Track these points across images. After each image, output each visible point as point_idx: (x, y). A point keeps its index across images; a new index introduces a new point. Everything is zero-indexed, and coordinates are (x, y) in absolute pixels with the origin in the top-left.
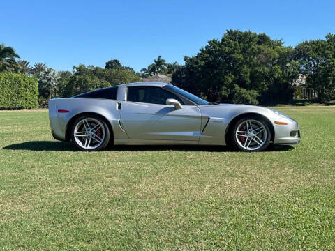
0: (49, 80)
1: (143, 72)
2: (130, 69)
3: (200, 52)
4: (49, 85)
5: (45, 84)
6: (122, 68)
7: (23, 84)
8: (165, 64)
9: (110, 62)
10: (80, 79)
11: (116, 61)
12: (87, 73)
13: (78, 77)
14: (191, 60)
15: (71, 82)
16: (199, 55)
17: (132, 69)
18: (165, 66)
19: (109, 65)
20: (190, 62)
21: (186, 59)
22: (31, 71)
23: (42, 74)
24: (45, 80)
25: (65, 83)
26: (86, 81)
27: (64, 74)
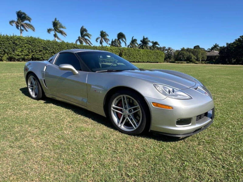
0: (172, 53)
1: (208, 50)
2: (203, 48)
3: (235, 41)
4: (171, 55)
5: (170, 54)
6: (200, 48)
7: (159, 54)
8: (219, 47)
9: (196, 46)
10: (182, 53)
11: (198, 46)
12: (184, 51)
13: (181, 52)
14: (230, 44)
15: (179, 54)
16: (234, 43)
17: (204, 49)
18: (219, 48)
19: (195, 47)
20: (229, 45)
21: (227, 44)
22: (166, 50)
23: (169, 51)
24: (170, 53)
25: (176, 54)
26: (183, 53)
27: (177, 51)
